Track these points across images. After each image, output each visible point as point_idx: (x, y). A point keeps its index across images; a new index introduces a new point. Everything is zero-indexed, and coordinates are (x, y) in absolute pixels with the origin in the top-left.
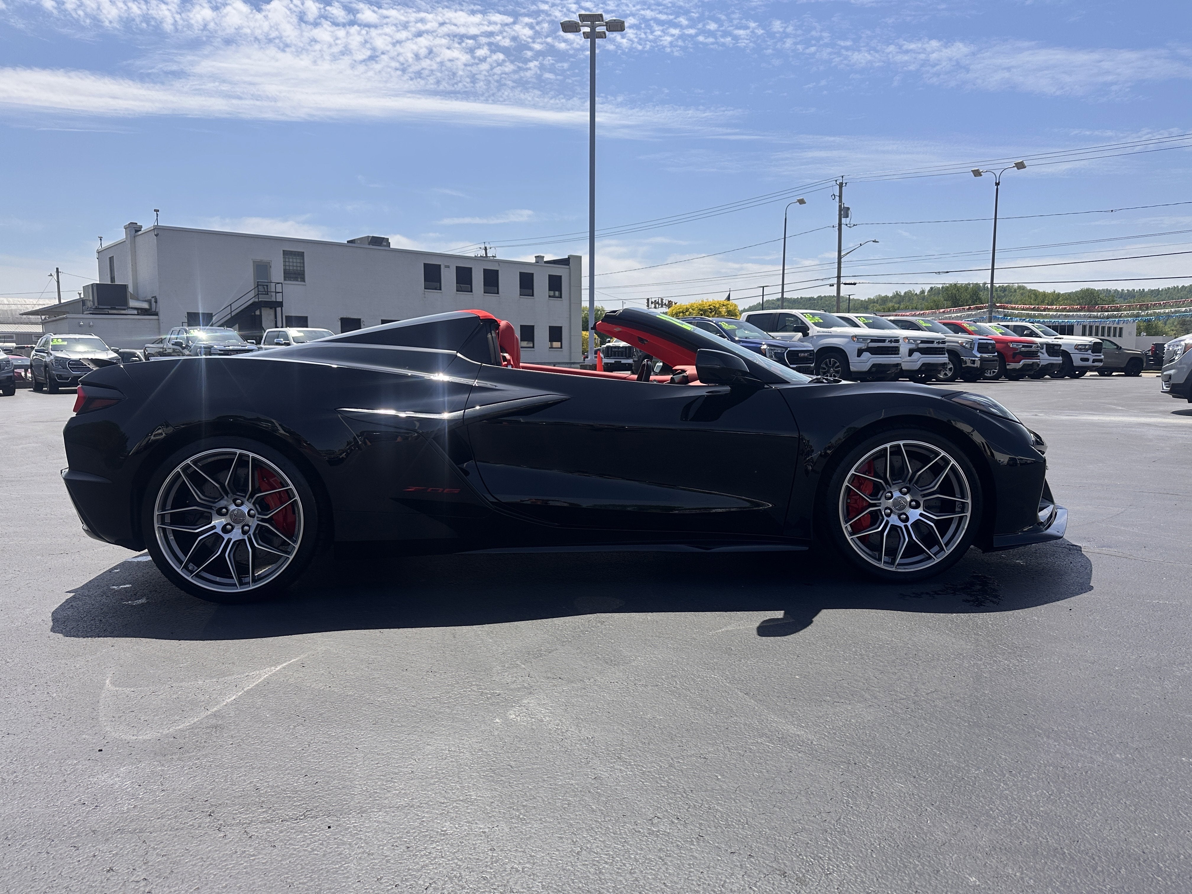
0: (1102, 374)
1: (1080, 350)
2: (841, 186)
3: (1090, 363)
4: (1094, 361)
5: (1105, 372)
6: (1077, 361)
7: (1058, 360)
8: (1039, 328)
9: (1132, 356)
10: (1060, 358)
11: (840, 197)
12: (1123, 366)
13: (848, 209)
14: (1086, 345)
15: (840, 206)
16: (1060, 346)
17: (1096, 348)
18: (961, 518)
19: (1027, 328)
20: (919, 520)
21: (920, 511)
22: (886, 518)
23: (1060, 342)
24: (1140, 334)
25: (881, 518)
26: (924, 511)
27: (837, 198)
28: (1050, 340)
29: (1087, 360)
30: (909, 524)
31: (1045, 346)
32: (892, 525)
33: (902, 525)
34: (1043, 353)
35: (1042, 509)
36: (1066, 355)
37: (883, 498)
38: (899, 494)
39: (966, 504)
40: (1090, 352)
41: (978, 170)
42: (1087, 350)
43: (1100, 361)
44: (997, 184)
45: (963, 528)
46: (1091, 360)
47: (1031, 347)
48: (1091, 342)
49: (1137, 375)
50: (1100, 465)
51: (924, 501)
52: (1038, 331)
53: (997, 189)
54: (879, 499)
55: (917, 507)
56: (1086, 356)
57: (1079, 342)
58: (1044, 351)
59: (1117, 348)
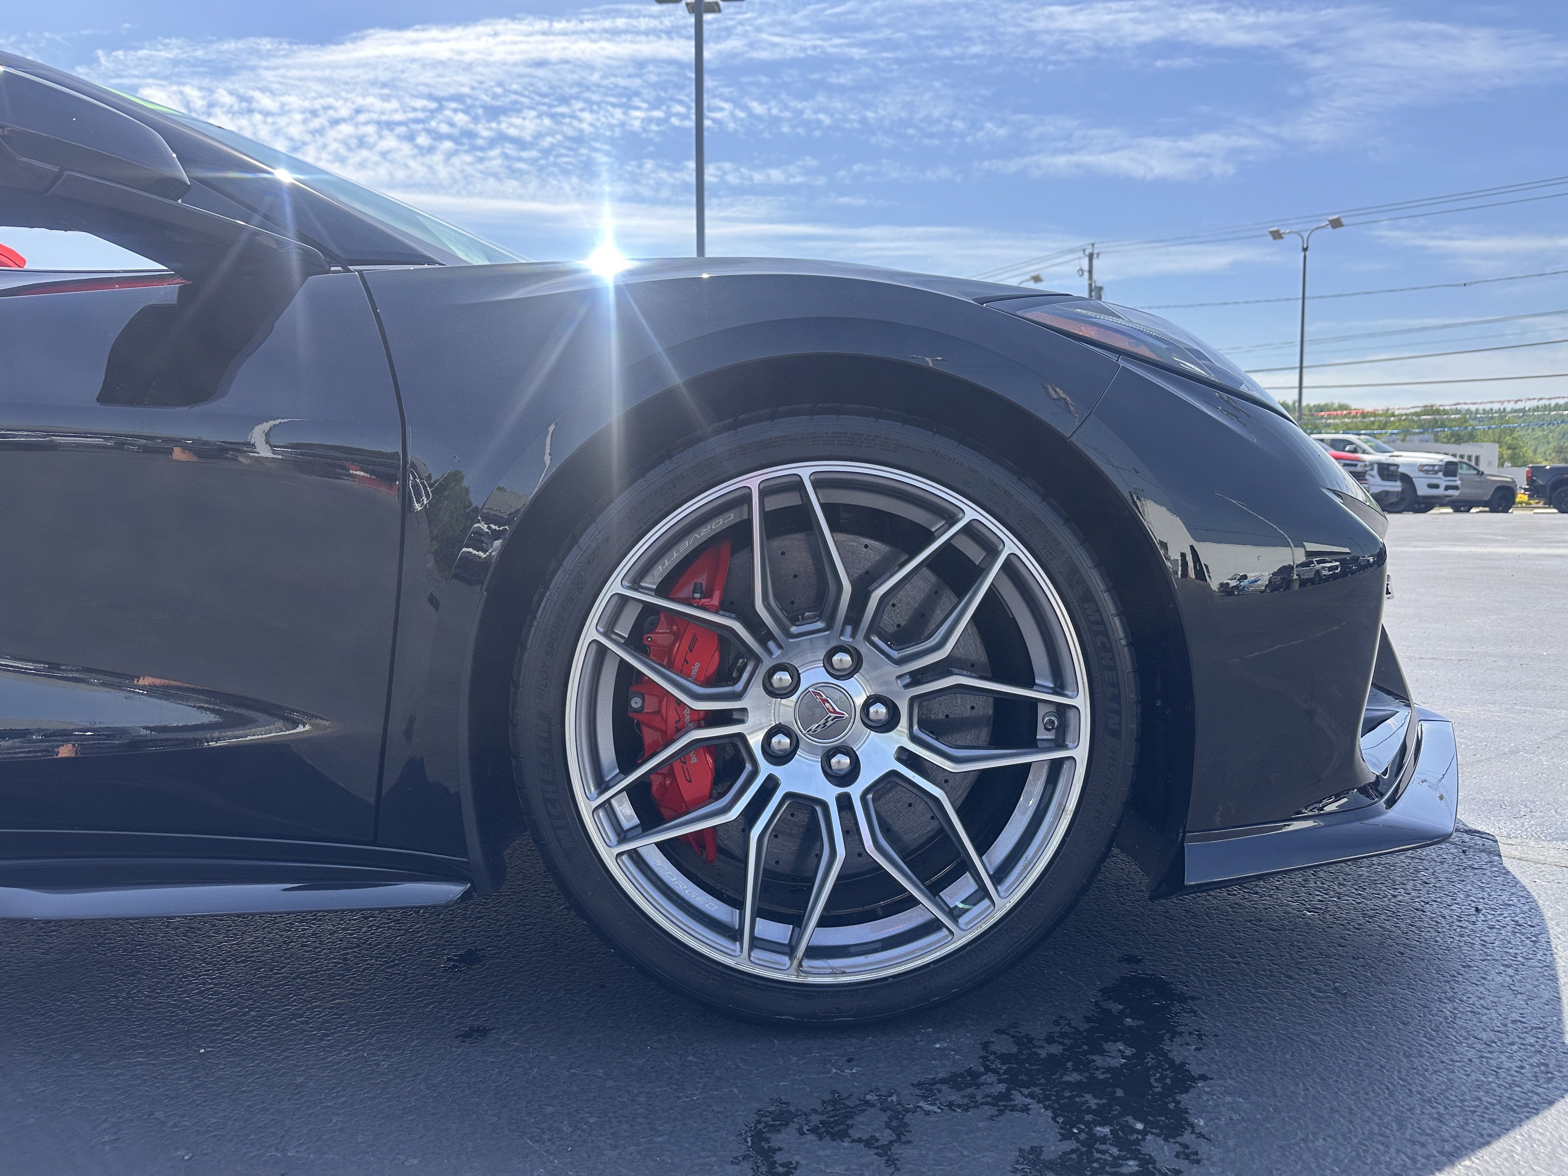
0: (1457, 510)
1: (1427, 472)
2: (1091, 257)
3: (1440, 492)
4: (1447, 488)
5: (1461, 506)
6: (1422, 490)
7: (1396, 486)
8: (1366, 442)
9: (1499, 485)
10: (1399, 483)
11: (1090, 272)
12: (1486, 499)
13: (1101, 289)
14: (1434, 466)
15: (1090, 285)
16: (1397, 466)
17: (1450, 469)
18: (1056, 767)
19: (1350, 443)
20: (894, 773)
21: (900, 737)
22: (766, 768)
23: (1397, 460)
24: (1503, 465)
25: (749, 767)
26: (914, 739)
27: (1086, 275)
28: (1383, 458)
29: (1436, 486)
30: (855, 791)
31: (1376, 466)
32: (788, 796)
33: (829, 793)
34: (1373, 476)
35: (1372, 725)
36: (1406, 479)
37: (756, 689)
38: (821, 675)
39: (1071, 714)
40: (1440, 474)
41: (1277, 232)
42: (1436, 472)
43: (1456, 488)
44: (1305, 250)
45: (1062, 809)
46: (1442, 487)
47: (1356, 465)
48: (1441, 461)
49: (1506, 511)
50: (1494, 617)
51: (913, 700)
52: (1366, 446)
53: (1305, 257)
54: (738, 696)
55: (888, 725)
56: (1435, 481)
57: (1425, 461)
58: (1375, 472)
59: (1478, 474)
